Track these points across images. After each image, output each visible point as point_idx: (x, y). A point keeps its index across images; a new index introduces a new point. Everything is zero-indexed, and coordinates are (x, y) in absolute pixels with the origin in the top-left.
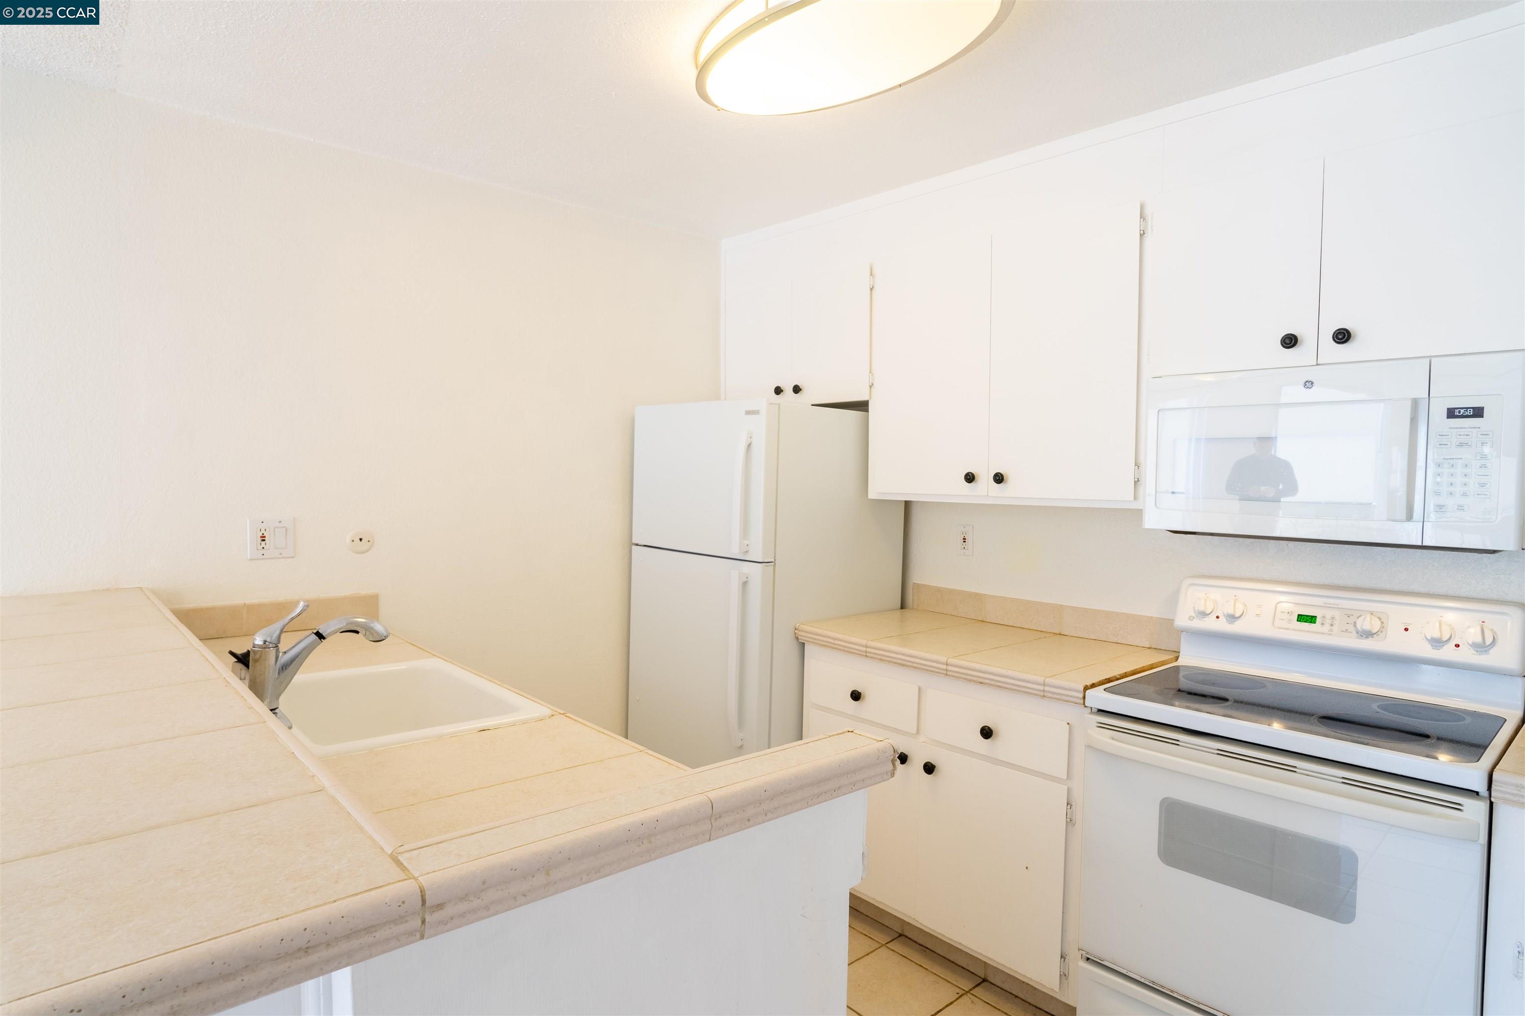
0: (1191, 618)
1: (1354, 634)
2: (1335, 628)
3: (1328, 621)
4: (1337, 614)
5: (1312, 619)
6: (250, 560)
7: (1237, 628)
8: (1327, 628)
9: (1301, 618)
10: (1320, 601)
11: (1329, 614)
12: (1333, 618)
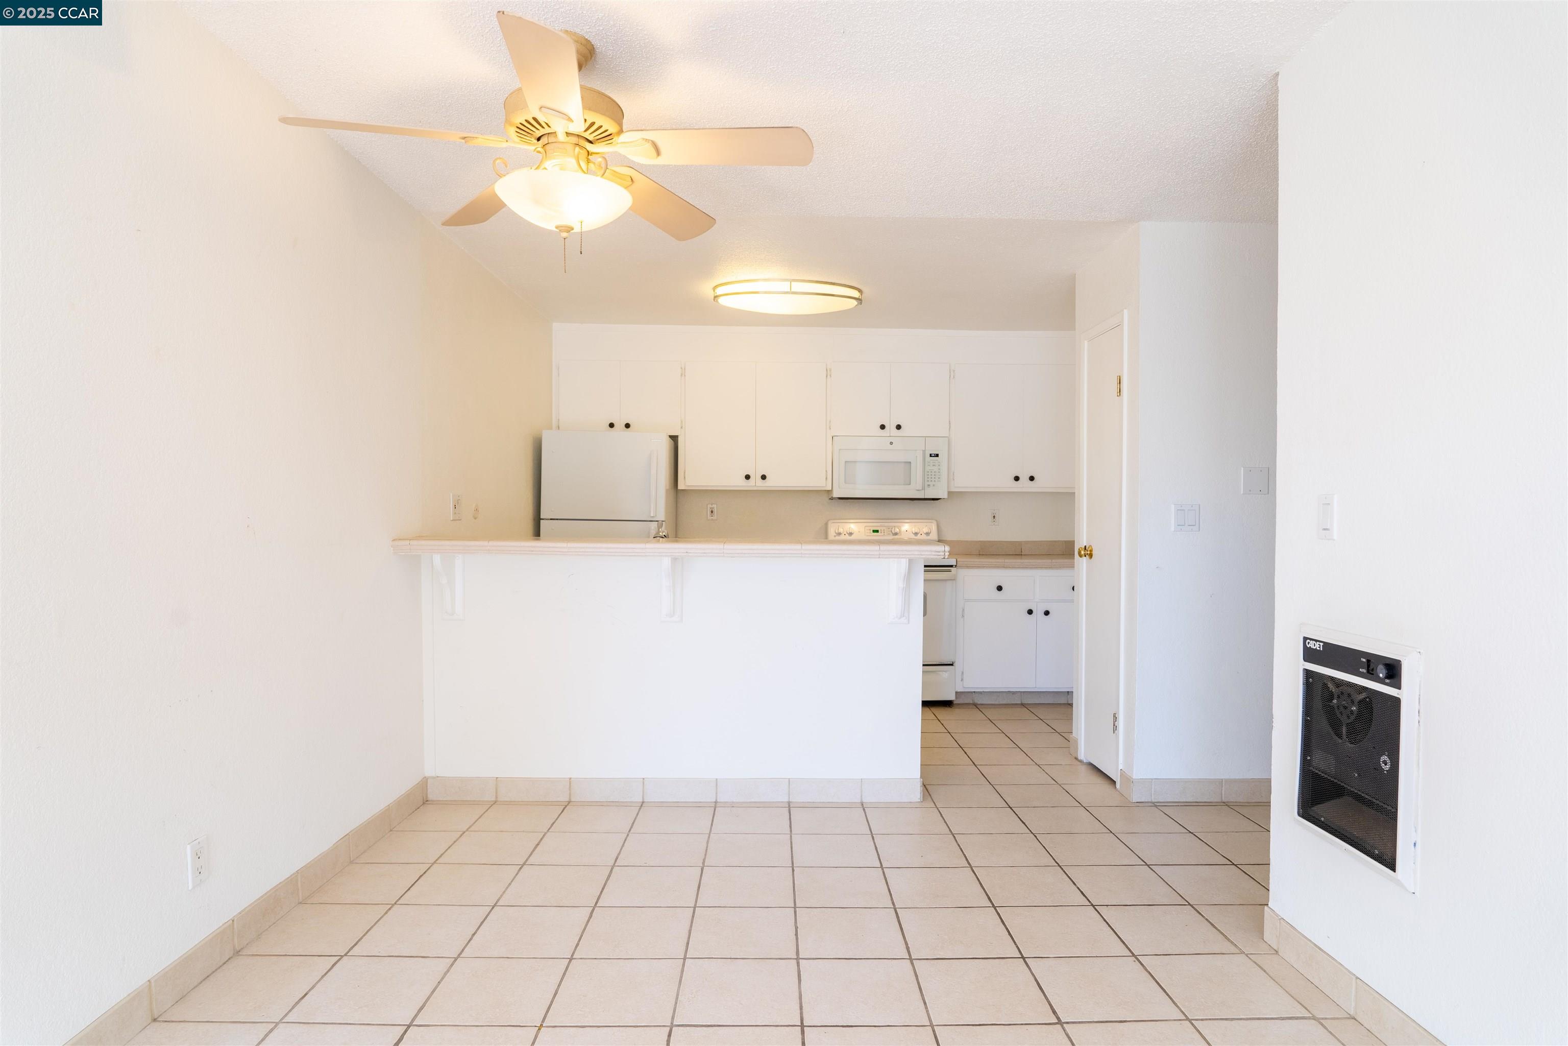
0: (835, 536)
1: (891, 535)
2: (885, 533)
3: (883, 531)
4: (885, 528)
5: (877, 531)
6: (452, 520)
7: (853, 537)
8: (883, 533)
9: (874, 531)
10: (879, 524)
11: (882, 528)
12: (884, 530)
